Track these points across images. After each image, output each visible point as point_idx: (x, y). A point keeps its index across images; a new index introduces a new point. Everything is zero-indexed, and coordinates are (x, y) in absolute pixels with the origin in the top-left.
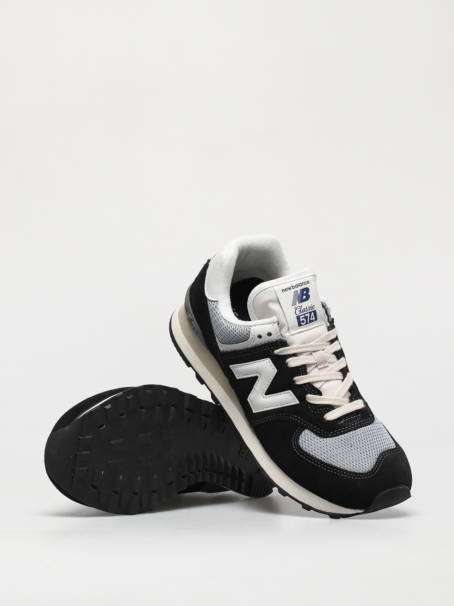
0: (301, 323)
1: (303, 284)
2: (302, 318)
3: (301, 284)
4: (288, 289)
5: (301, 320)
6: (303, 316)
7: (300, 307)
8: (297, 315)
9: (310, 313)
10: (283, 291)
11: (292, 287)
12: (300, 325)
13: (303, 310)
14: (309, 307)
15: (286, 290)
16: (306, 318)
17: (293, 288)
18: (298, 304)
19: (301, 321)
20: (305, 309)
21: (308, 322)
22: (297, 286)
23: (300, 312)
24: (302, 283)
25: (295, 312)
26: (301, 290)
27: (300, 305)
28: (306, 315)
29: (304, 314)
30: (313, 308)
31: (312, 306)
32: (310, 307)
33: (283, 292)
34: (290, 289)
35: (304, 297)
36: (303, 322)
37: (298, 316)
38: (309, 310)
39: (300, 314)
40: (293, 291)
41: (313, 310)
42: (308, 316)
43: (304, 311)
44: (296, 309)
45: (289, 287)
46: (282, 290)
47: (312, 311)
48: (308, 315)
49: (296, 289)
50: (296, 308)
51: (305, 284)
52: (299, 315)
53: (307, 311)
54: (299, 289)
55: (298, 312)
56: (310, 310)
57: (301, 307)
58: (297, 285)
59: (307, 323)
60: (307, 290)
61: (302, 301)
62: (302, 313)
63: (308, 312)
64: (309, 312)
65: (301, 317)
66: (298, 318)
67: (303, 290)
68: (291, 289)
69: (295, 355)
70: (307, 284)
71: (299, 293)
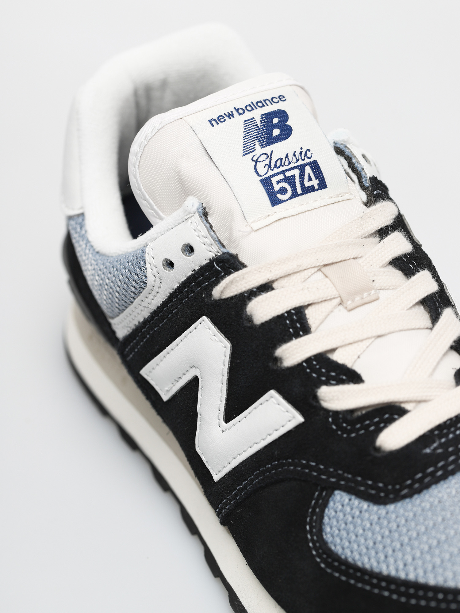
0: (279, 196)
1: (267, 102)
2: (278, 182)
3: (263, 103)
4: (226, 118)
5: (277, 187)
6: (281, 177)
7: (266, 156)
8: (261, 176)
10: (213, 122)
11: (237, 110)
12: (275, 202)
13: (276, 162)
14: (294, 154)
15: (220, 120)
16: (290, 180)
17: (240, 114)
18: (259, 150)
19: (277, 190)
20: (281, 159)
21: (299, 191)
22: (252, 107)
23: (270, 166)
24: (264, 101)
25: (253, 168)
26: (262, 115)
27: (268, 150)
28: (288, 174)
29: (283, 172)
30: (306, 155)
31: (304, 151)
32: (297, 154)
33: (213, 126)
34: (230, 116)
35: (276, 132)
36: (283, 191)
37: (263, 177)
38: (294, 160)
39: (270, 173)
40: (239, 121)
41: (307, 161)
42: (294, 176)
43: (281, 165)
44: (257, 162)
45: (228, 110)
46: (210, 121)
47: (304, 162)
48: (296, 172)
49: (248, 115)
50: (255, 159)
51: (272, 101)
52: (267, 175)
53: (290, 163)
54: (257, 114)
55: (262, 169)
56: (297, 161)
57: (269, 156)
58: (250, 105)
59: (295, 195)
60: (283, 115)
61: (271, 140)
62: (276, 171)
63: (292, 165)
64: (296, 165)
65: (274, 180)
66: (266, 183)
67: (268, 117)
68: (233, 117)
69: (266, 287)
70: (278, 102)
71: (259, 125)
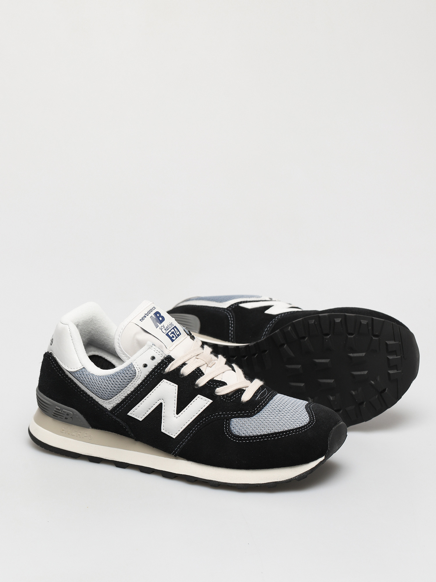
0: (173, 338)
2: (171, 334)
4: (144, 318)
5: (171, 336)
6: (170, 333)
9: (173, 328)
10: (141, 320)
14: (169, 325)
18: (160, 326)
19: (171, 337)
20: (167, 327)
21: (177, 336)
25: (162, 331)
27: (162, 324)
29: (170, 331)
31: (171, 323)
34: (145, 317)
35: (161, 319)
36: (173, 337)
37: (166, 333)
40: (148, 317)
42: (173, 331)
43: (168, 329)
45: (143, 315)
49: (150, 315)
50: (160, 328)
52: (167, 333)
53: (170, 328)
54: (152, 314)
55: (165, 331)
57: (164, 326)
59: (176, 338)
60: (159, 313)
61: (161, 322)
62: (168, 331)
63: (171, 328)
67: (155, 314)
69: (184, 364)
71: (154, 317)
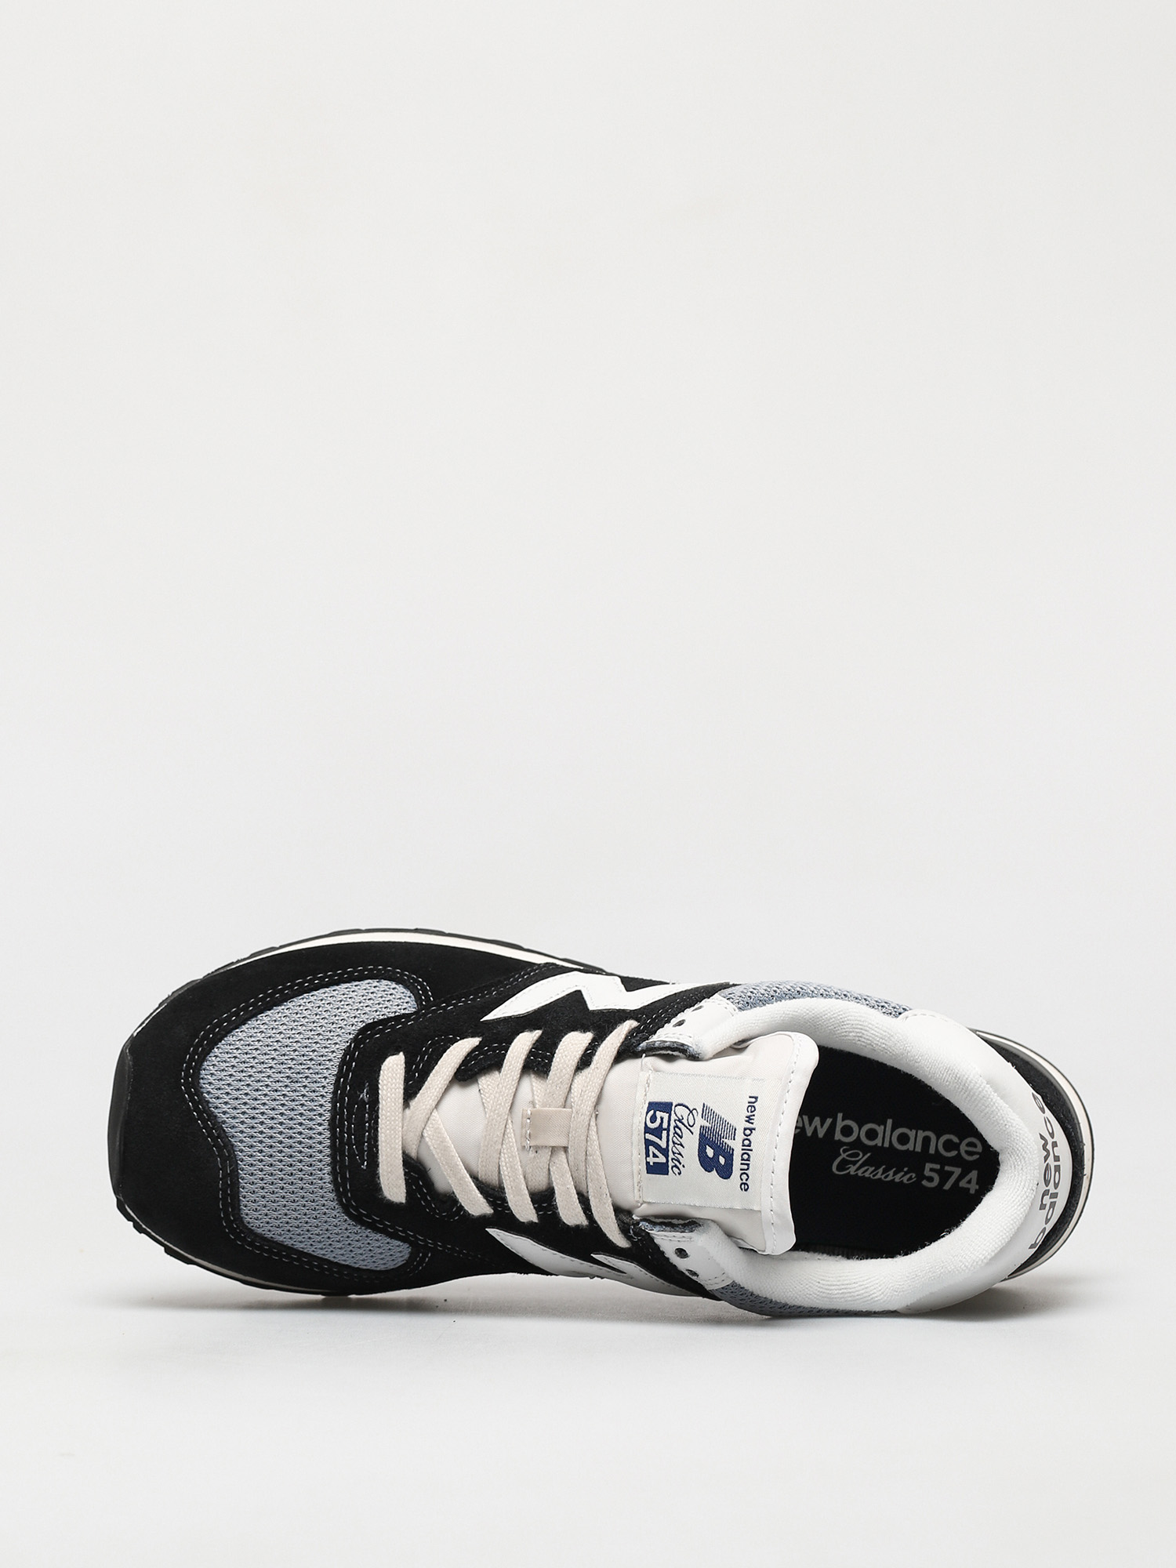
0: (652, 1113)
1: (746, 1167)
2: (662, 1119)
3: (746, 1161)
4: (750, 1114)
5: (659, 1114)
6: (665, 1125)
7: (691, 1124)
8: (676, 1106)
9: (665, 1152)
10: (753, 1100)
11: (751, 1130)
13: (680, 1129)
14: (680, 1154)
15: (752, 1106)
17: (745, 1129)
18: (700, 1122)
19: (657, 1112)
20: (681, 1137)
21: (648, 1136)
22: (747, 1147)
23: (680, 1121)
24: (748, 1165)
25: (687, 1104)
26: (733, 1150)
27: (696, 1130)
28: (664, 1133)
29: (668, 1130)
30: (676, 1166)
31: (680, 1167)
32: (679, 1156)
33: (750, 1097)
34: (749, 1119)
35: (710, 1152)
36: (653, 1120)
37: (673, 1107)
38: (674, 1149)
39: (673, 1117)
40: (740, 1124)
41: (671, 1164)
43: (676, 1133)
44: (691, 1112)
45: (756, 1120)
46: (756, 1098)
47: (670, 1159)
48: (663, 1144)
49: (740, 1136)
50: (694, 1112)
51: (744, 1172)
52: (673, 1112)
53: (673, 1142)
54: (736, 1145)
55: (681, 1112)
56: (674, 1153)
57: (689, 1127)
58: (749, 1145)
60: (725, 1173)
61: (705, 1140)
62: (673, 1124)
63: (671, 1143)
64: (670, 1148)
67: (729, 1157)
68: (746, 1121)
70: (742, 1180)
71: (725, 1140)
